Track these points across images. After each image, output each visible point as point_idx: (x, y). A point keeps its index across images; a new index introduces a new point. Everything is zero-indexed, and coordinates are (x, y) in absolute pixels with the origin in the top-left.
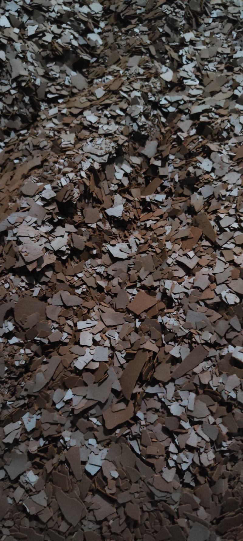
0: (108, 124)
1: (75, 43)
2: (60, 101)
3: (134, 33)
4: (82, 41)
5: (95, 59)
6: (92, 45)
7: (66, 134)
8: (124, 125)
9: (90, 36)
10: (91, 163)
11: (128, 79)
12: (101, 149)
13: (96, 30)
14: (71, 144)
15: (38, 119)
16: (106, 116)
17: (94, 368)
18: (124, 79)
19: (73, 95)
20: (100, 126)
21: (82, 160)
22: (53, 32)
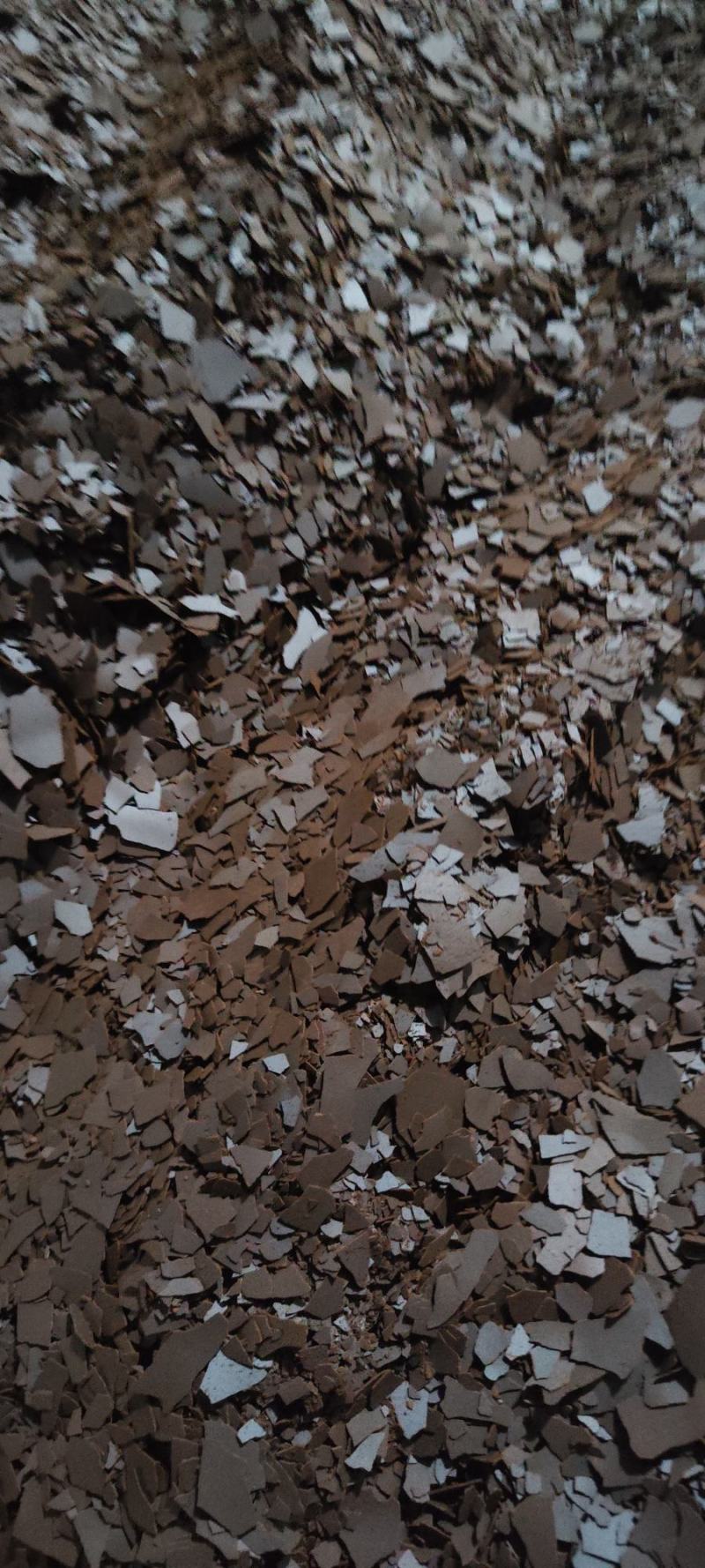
0: (630, 590)
1: (523, 352)
2: (479, 504)
3: (677, 332)
4: (539, 347)
5: (566, 393)
6: (561, 353)
7: (513, 608)
8: (668, 595)
9: (553, 328)
10: (591, 701)
11: (674, 465)
12: (619, 664)
13: (567, 312)
14: (528, 638)
15: (423, 552)
16: (622, 567)
17: (592, 1274)
18: (665, 464)
19: (510, 488)
20: (611, 597)
21: (570, 693)
22: (470, 324)
